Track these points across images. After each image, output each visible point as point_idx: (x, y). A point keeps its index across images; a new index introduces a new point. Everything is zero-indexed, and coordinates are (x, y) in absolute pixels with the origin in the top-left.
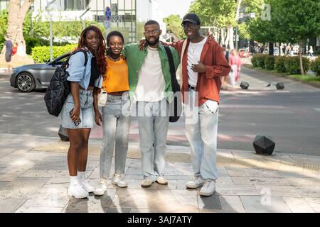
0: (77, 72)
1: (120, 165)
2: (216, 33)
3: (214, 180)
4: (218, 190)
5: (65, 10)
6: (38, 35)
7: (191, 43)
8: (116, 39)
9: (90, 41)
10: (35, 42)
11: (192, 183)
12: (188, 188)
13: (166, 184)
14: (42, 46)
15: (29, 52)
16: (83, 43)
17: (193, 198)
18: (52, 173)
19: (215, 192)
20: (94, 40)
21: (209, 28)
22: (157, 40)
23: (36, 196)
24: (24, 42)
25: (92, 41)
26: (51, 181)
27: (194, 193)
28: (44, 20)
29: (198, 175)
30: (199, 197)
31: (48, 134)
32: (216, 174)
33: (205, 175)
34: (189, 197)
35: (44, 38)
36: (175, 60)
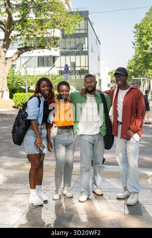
0: (34, 112)
1: (68, 181)
2: (147, 82)
3: (138, 193)
4: (141, 200)
5: (38, 67)
6: (19, 85)
7: (120, 90)
8: (64, 87)
9: (43, 89)
10: (16, 90)
11: (121, 195)
12: (118, 199)
13: (102, 195)
14: (21, 92)
15: (11, 97)
16: (38, 90)
17: (121, 206)
18: (19, 186)
19: (138, 202)
20: (46, 88)
21: (141, 79)
22: (94, 89)
23: (5, 203)
24: (8, 90)
25: (45, 89)
26: (17, 192)
27: (123, 202)
28: (23, 74)
29: (125, 189)
30: (126, 205)
31: (20, 157)
32: (139, 188)
33: (130, 189)
34: (118, 205)
35: (23, 87)
36: (108, 104)
